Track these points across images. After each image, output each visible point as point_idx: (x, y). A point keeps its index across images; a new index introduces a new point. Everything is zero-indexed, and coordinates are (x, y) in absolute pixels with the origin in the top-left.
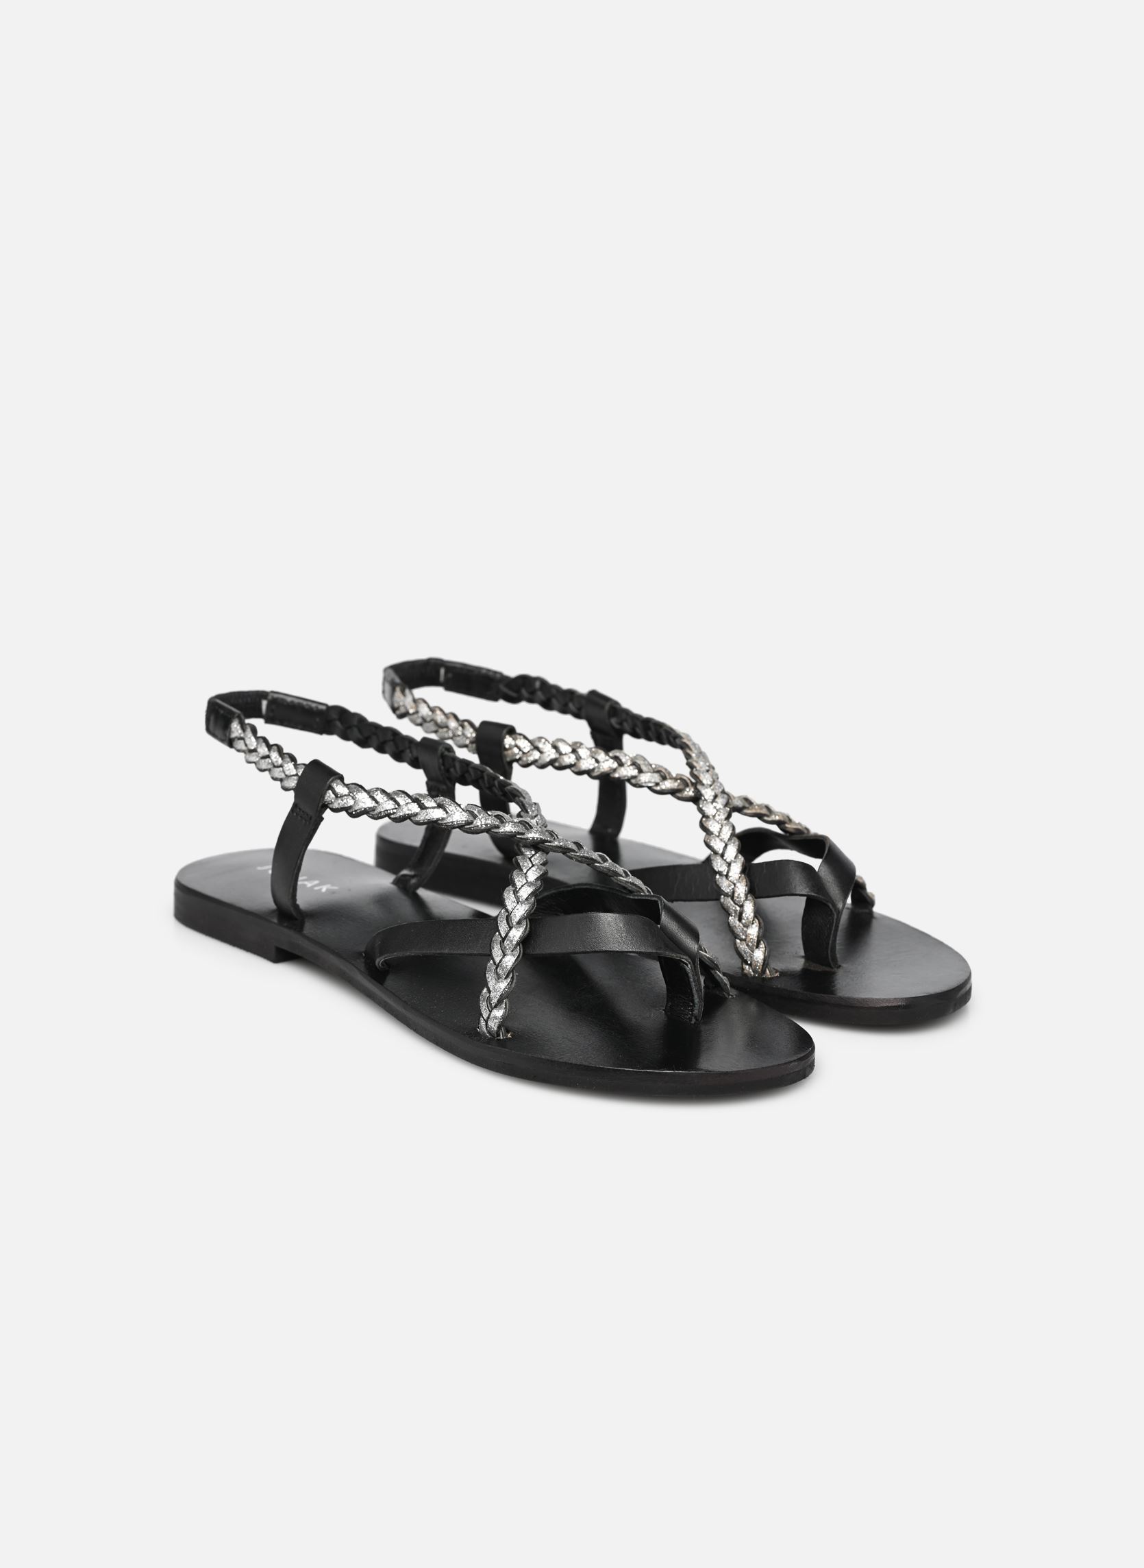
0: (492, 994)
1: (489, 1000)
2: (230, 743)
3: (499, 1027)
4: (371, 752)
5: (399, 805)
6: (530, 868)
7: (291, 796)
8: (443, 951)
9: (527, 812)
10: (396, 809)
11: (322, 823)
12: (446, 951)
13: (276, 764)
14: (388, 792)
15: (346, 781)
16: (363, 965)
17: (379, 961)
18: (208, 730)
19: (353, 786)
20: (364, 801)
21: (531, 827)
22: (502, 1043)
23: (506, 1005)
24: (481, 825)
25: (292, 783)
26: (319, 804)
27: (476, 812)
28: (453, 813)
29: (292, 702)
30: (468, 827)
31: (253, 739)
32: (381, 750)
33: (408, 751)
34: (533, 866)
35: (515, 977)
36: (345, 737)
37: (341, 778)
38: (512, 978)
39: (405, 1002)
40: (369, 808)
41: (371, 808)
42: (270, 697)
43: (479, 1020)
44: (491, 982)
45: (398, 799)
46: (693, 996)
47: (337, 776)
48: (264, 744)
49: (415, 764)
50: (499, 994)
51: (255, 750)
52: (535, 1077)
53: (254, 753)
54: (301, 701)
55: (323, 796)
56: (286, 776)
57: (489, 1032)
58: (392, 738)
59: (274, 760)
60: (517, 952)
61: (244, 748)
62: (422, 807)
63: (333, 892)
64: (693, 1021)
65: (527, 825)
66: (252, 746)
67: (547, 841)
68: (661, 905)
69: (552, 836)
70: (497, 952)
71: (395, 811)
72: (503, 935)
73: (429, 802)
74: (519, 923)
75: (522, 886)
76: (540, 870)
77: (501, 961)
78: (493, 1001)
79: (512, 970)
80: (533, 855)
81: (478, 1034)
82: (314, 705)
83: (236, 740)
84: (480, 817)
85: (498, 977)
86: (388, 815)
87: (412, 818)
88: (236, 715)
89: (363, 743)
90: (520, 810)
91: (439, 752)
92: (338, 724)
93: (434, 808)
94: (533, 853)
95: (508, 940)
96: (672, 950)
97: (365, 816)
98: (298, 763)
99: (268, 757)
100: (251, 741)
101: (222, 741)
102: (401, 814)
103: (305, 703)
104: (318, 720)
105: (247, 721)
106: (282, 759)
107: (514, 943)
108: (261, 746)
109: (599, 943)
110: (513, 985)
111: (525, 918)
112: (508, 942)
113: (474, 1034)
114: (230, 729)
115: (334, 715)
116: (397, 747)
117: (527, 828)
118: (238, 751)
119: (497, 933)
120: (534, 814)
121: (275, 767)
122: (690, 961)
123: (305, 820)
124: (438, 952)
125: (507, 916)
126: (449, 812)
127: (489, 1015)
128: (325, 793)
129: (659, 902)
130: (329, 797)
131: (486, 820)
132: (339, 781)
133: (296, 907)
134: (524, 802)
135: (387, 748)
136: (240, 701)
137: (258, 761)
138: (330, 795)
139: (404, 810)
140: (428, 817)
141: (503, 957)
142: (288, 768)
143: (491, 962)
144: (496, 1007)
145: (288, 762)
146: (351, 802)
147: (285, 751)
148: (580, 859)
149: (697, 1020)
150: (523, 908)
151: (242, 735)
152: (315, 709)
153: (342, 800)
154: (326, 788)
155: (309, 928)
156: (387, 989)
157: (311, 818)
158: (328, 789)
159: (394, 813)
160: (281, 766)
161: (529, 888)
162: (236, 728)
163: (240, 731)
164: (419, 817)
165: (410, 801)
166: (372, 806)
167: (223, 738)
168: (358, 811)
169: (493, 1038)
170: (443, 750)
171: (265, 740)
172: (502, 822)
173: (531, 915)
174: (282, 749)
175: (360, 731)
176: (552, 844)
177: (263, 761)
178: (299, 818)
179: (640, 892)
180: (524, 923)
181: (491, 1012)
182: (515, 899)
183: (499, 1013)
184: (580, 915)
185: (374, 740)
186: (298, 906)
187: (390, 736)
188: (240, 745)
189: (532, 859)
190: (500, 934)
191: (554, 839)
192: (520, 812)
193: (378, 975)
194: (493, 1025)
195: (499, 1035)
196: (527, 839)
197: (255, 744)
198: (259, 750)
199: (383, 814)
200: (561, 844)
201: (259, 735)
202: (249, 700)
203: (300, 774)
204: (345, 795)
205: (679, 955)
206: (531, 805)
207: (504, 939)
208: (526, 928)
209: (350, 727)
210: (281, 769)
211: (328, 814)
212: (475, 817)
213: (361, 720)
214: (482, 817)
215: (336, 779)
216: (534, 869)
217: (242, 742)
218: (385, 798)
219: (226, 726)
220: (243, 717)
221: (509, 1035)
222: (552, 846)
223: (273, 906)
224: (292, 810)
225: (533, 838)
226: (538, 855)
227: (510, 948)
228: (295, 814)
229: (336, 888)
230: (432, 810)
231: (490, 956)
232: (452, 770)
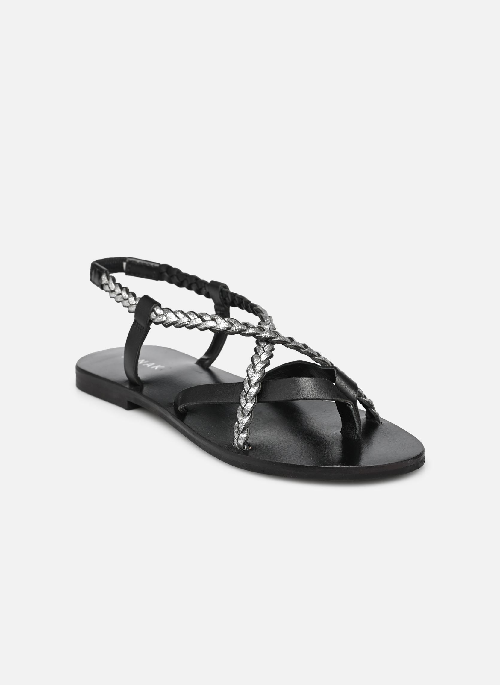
0: (240, 425)
1: (238, 428)
2: (102, 287)
3: (244, 444)
4: (184, 289)
5: (190, 319)
6: (263, 353)
7: (132, 317)
8: (214, 401)
9: (264, 322)
10: (189, 322)
11: (150, 331)
12: (216, 401)
13: (125, 298)
14: (185, 312)
15: (162, 307)
16: (173, 410)
17: (180, 408)
18: (91, 280)
19: (166, 309)
20: (172, 318)
21: (264, 330)
22: (246, 453)
23: (248, 431)
24: (236, 330)
25: (133, 309)
26: (147, 320)
27: (233, 322)
28: (220, 323)
29: (140, 263)
30: (228, 331)
31: (113, 284)
32: (190, 288)
33: (204, 288)
34: (265, 352)
35: (253, 415)
36: (170, 282)
37: (160, 305)
38: (251, 416)
39: (194, 430)
40: (174, 322)
41: (175, 321)
42: (127, 261)
43: (234, 440)
44: (240, 418)
45: (190, 316)
46: (355, 423)
47: (157, 304)
48: (119, 287)
49: (208, 296)
50: (244, 425)
51: (114, 291)
52: (264, 471)
53: (113, 293)
54: (145, 262)
55: (149, 315)
56: (130, 304)
57: (239, 447)
58: (195, 281)
59: (124, 296)
60: (254, 401)
61: (108, 289)
62: (203, 320)
63: (161, 369)
64: (356, 437)
65: (262, 329)
66: (113, 288)
67: (273, 338)
68: (336, 372)
69: (276, 335)
70: (243, 402)
71: (188, 323)
72: (246, 392)
73: (207, 317)
74: (255, 384)
75: (258, 363)
76: (268, 354)
77: (245, 406)
78: (241, 429)
79: (251, 411)
80: (265, 346)
81: (234, 448)
82: (152, 264)
83: (104, 285)
84: (235, 325)
85: (244, 415)
86: (185, 325)
87: (198, 327)
88: (105, 271)
89: (180, 285)
90: (260, 320)
91: (220, 289)
92: (166, 274)
93: (209, 320)
94: (265, 344)
95: (249, 394)
96: (342, 398)
97: (172, 326)
98: (137, 297)
99: (121, 294)
100: (112, 285)
101: (98, 286)
102: (192, 325)
103: (147, 263)
104: (154, 272)
105: (111, 275)
106: (128, 295)
107: (252, 396)
108: (117, 288)
109: (299, 394)
110: (252, 420)
111: (259, 381)
112: (249, 395)
113: (230, 448)
114: (101, 279)
115: (164, 270)
116: (198, 286)
117: (262, 331)
118: (106, 291)
119: (243, 390)
120: (268, 323)
121: (125, 300)
122: (352, 403)
123: (141, 329)
124: (211, 402)
125: (249, 381)
126: (218, 323)
127: (238, 437)
128: (151, 314)
129: (335, 371)
130: (153, 316)
131: (238, 326)
132: (158, 307)
133: (138, 378)
134: (263, 316)
135: (193, 287)
136: (111, 263)
137: (116, 297)
138: (153, 315)
139: (193, 322)
140: (206, 326)
141: (246, 404)
142: (131, 301)
143: (240, 407)
144: (242, 432)
145: (131, 297)
146: (164, 319)
147: (130, 291)
148: (292, 347)
149: (358, 437)
150: (257, 376)
151: (108, 282)
152: (153, 266)
153: (160, 318)
154: (151, 311)
155: (146, 390)
156: (185, 424)
157: (143, 328)
158: (152, 312)
159: (188, 324)
160: (127, 299)
161: (261, 365)
162: (104, 278)
163: (106, 280)
164: (201, 326)
165: (196, 317)
166: (176, 320)
167: (98, 284)
168: (168, 324)
169: (241, 451)
170: (222, 287)
171: (119, 285)
172: (248, 328)
173: (263, 379)
174: (128, 289)
175: (178, 278)
176: (276, 339)
177: (118, 296)
178: (137, 328)
179: (327, 365)
180: (258, 384)
181: (239, 435)
182: (253, 371)
183: (244, 436)
184: (289, 379)
185: (186, 283)
186: (139, 378)
187: (194, 281)
188: (106, 288)
189: (265, 348)
190: (245, 391)
191: (277, 336)
192: (260, 322)
193: (181, 416)
194: (241, 442)
195: (244, 448)
196: (262, 337)
197: (114, 287)
198: (116, 290)
199: (182, 325)
200: (281, 339)
201: (117, 282)
202: (116, 262)
203: (137, 303)
204: (162, 315)
205: (345, 400)
206: (266, 318)
207: (247, 394)
208: (259, 387)
209: (172, 276)
210: (127, 301)
211: (153, 326)
212: (232, 325)
213: (178, 271)
214: (236, 325)
215: (156, 306)
216: (265, 353)
217: (107, 286)
218: (183, 316)
219: (100, 278)
220: (108, 272)
221: (250, 448)
222: (276, 340)
223: (126, 378)
224: (134, 324)
225: (265, 336)
226: (268, 346)
227: (250, 399)
228: (135, 326)
229: (163, 367)
230: (208, 322)
231: (239, 404)
232: (227, 299)
